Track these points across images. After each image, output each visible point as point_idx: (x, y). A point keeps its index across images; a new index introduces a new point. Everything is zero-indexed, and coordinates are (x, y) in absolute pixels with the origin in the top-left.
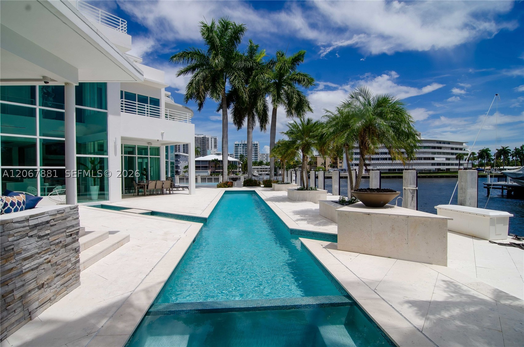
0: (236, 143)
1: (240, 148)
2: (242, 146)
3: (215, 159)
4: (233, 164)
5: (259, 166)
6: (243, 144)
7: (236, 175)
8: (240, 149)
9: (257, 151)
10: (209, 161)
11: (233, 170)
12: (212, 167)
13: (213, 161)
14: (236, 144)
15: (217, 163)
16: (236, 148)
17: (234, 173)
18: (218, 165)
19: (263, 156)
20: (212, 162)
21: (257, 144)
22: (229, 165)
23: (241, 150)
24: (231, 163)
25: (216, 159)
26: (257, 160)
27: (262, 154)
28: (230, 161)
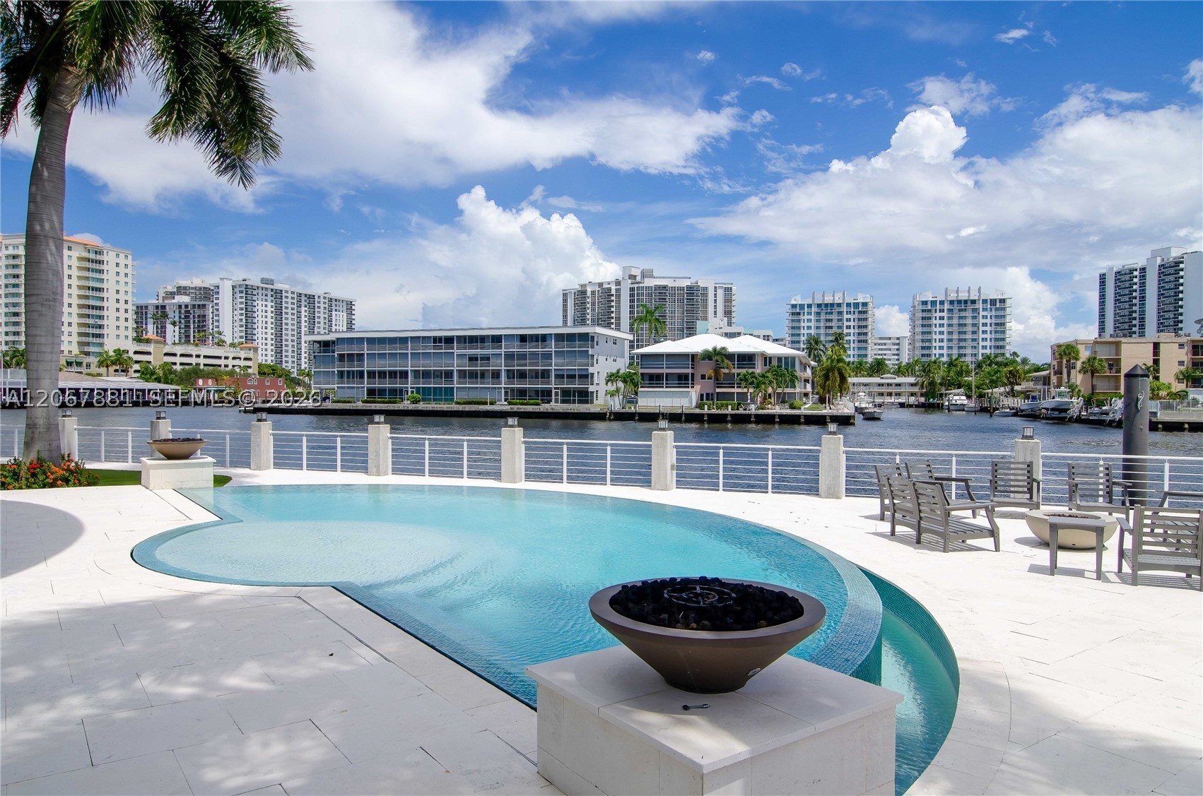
0: (793, 302)
1: (809, 317)
2: (814, 309)
3: (715, 349)
4: (779, 366)
5: (871, 376)
6: (819, 306)
7: (792, 407)
8: (809, 320)
9: (866, 327)
10: (693, 357)
11: (780, 390)
12: (703, 377)
13: (707, 356)
14: (794, 306)
15: (723, 361)
16: (796, 318)
17: (783, 402)
18: (726, 371)
19: (885, 344)
20: (704, 359)
21: (865, 304)
22: (768, 371)
23: (812, 324)
24: (775, 363)
25: (719, 347)
26: (866, 356)
27: (881, 338)
28: (770, 358)
